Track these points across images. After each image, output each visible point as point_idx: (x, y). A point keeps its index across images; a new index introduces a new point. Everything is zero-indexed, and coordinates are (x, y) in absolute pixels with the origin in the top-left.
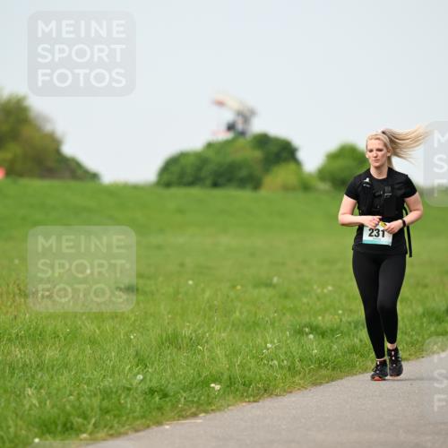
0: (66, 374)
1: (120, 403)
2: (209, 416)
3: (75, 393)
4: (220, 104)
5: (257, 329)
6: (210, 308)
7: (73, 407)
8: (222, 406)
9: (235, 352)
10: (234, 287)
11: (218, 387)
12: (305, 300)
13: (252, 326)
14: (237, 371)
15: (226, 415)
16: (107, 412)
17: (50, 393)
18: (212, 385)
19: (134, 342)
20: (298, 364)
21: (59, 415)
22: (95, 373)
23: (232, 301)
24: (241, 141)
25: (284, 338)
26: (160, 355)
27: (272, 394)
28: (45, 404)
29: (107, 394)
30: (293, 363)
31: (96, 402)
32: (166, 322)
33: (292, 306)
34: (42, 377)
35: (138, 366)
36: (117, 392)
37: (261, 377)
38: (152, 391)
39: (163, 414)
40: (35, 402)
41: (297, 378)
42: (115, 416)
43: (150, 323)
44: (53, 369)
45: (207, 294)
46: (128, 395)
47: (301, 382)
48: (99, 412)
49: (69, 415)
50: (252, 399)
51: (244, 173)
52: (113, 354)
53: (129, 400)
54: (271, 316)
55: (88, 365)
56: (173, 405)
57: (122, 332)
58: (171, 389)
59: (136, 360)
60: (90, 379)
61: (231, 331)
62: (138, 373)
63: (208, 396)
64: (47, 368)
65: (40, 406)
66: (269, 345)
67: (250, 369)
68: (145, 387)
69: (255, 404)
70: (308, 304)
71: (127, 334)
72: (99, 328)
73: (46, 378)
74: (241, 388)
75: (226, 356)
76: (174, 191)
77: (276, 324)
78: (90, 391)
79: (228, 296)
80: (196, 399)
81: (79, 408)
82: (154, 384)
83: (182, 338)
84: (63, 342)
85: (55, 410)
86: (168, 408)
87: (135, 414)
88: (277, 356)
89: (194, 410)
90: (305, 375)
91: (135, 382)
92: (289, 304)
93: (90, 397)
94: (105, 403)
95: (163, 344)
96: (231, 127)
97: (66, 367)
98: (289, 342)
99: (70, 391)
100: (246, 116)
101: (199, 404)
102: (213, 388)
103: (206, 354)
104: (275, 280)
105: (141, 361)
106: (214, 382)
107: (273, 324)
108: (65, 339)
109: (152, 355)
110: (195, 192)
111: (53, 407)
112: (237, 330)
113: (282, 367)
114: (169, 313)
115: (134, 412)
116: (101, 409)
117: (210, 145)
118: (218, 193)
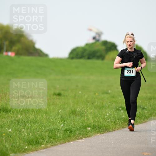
0: (36, 124)
1: (55, 134)
2: (86, 139)
3: (40, 131)
4: (91, 30)
5: (103, 109)
6: (87, 101)
7: (39, 135)
8: (91, 135)
9: (95, 117)
10: (95, 94)
11: (89, 129)
12: (120, 98)
13: (101, 107)
14: (96, 123)
15: (92, 139)
16: (51, 137)
17: (31, 131)
18: (88, 128)
19: (60, 113)
20: (117, 120)
21: (34, 138)
22: (47, 124)
23: (94, 99)
24: (98, 43)
25: (113, 112)
26: (69, 117)
27: (108, 131)
28: (29, 135)
29: (51, 131)
30: (116, 120)
31: (47, 134)
32: (72, 106)
33: (115, 100)
34: (28, 125)
35: (61, 121)
36: (54, 130)
37: (104, 125)
38: (66, 130)
39: (70, 138)
40: (26, 134)
41: (117, 125)
42: (54, 139)
43: (66, 106)
44: (32, 122)
45: (86, 96)
46: (58, 131)
47: (119, 127)
48: (48, 137)
49: (38, 138)
50: (101, 133)
51: (98, 54)
52: (53, 117)
53: (58, 133)
54: (108, 104)
55: (44, 121)
56: (74, 135)
57: (56, 109)
58: (73, 129)
59: (61, 119)
60: (45, 126)
61: (94, 109)
62: (62, 124)
63: (86, 132)
64: (30, 122)
65: (28, 135)
66: (107, 114)
67: (100, 123)
68: (64, 129)
69: (102, 135)
70: (121, 100)
71: (58, 110)
72: (48, 108)
73: (30, 125)
74: (98, 129)
75: (92, 118)
76: (75, 60)
77: (110, 107)
78: (45, 130)
79: (93, 97)
80: (82, 133)
81: (41, 136)
82: (67, 128)
83: (77, 112)
84: (35, 113)
85: (33, 136)
86: (72, 136)
87: (61, 138)
88: (110, 118)
89: (81, 137)
90: (120, 125)
91: (61, 127)
92: (114, 100)
93: (45, 132)
94: (50, 134)
95: (70, 113)
96: (94, 38)
97: (37, 122)
98: (114, 113)
99: (38, 130)
100: (99, 34)
101: (83, 135)
102: (88, 129)
103: (86, 117)
104: (110, 91)
105: (63, 120)
106: (88, 127)
107: (109, 107)
108: (36, 112)
109: (67, 117)
110: (82, 61)
111: (32, 136)
112: (96, 109)
113: (112, 122)
114: (72, 103)
115: (60, 137)
116: (49, 136)
117: (87, 45)
118: (90, 61)
